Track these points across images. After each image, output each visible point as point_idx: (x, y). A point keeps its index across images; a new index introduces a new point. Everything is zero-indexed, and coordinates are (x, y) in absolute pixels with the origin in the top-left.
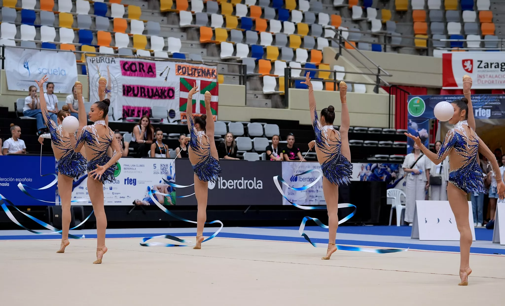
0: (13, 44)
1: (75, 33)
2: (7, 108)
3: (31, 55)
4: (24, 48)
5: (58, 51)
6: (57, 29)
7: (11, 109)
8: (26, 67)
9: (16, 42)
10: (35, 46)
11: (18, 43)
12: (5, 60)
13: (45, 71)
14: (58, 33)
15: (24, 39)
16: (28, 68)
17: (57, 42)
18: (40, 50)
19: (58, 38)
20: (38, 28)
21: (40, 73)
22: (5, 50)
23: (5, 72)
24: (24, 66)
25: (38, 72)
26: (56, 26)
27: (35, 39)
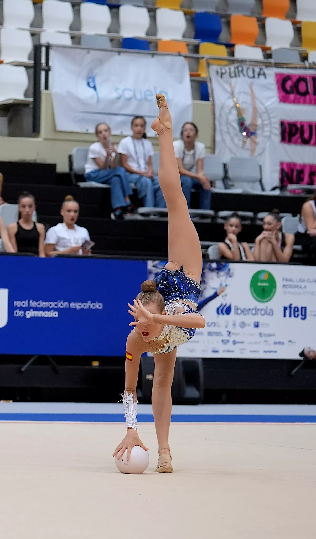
0: (67, 41)
1: (187, 20)
2: (53, 166)
3: (101, 62)
4: (88, 49)
5: (153, 55)
6: (152, 12)
7: (63, 168)
8: (92, 85)
9: (73, 38)
10: (108, 45)
11: (76, 39)
12: (50, 73)
13: (128, 94)
14: (153, 18)
15: (87, 30)
16: (95, 88)
17: (151, 38)
18: (119, 52)
19: (153, 30)
20: (114, 10)
21: (119, 98)
22: (52, 52)
23: (50, 95)
24: (88, 84)
25: (114, 95)
26: (151, 6)
27: (109, 31)
